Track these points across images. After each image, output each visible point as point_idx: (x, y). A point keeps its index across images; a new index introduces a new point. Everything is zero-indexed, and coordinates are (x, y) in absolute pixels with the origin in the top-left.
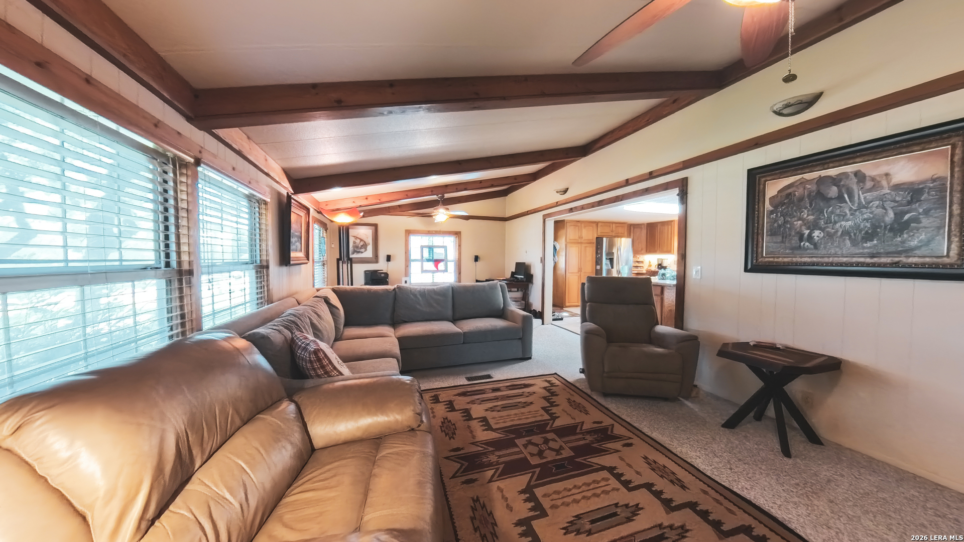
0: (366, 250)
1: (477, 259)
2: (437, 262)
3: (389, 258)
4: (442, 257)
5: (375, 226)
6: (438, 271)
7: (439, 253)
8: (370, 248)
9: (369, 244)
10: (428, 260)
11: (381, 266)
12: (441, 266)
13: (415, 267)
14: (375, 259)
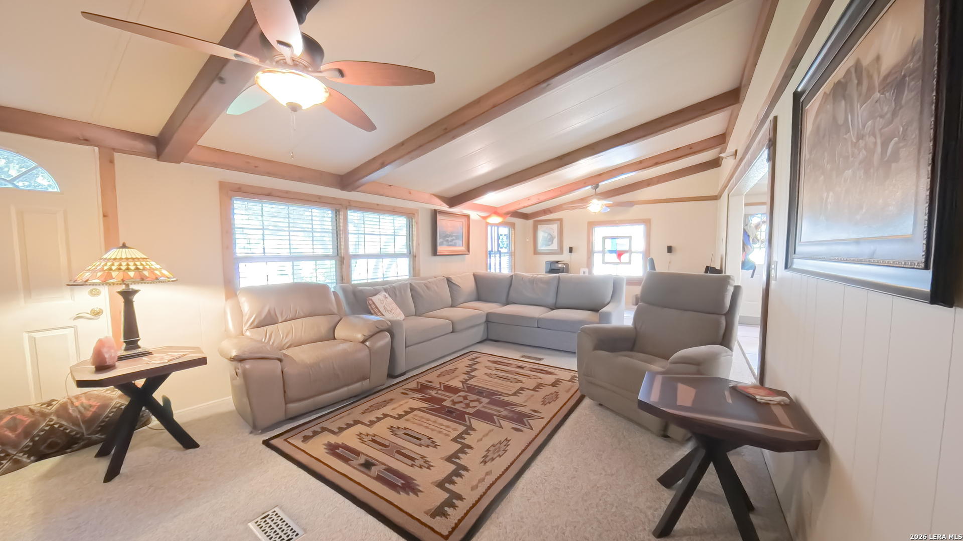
0: (552, 243)
1: (670, 249)
2: (620, 254)
3: (571, 250)
4: (627, 248)
5: (561, 221)
6: (620, 263)
7: (623, 245)
8: (556, 241)
9: (555, 238)
10: (611, 252)
11: (565, 257)
12: (625, 258)
13: (597, 258)
14: (561, 251)
